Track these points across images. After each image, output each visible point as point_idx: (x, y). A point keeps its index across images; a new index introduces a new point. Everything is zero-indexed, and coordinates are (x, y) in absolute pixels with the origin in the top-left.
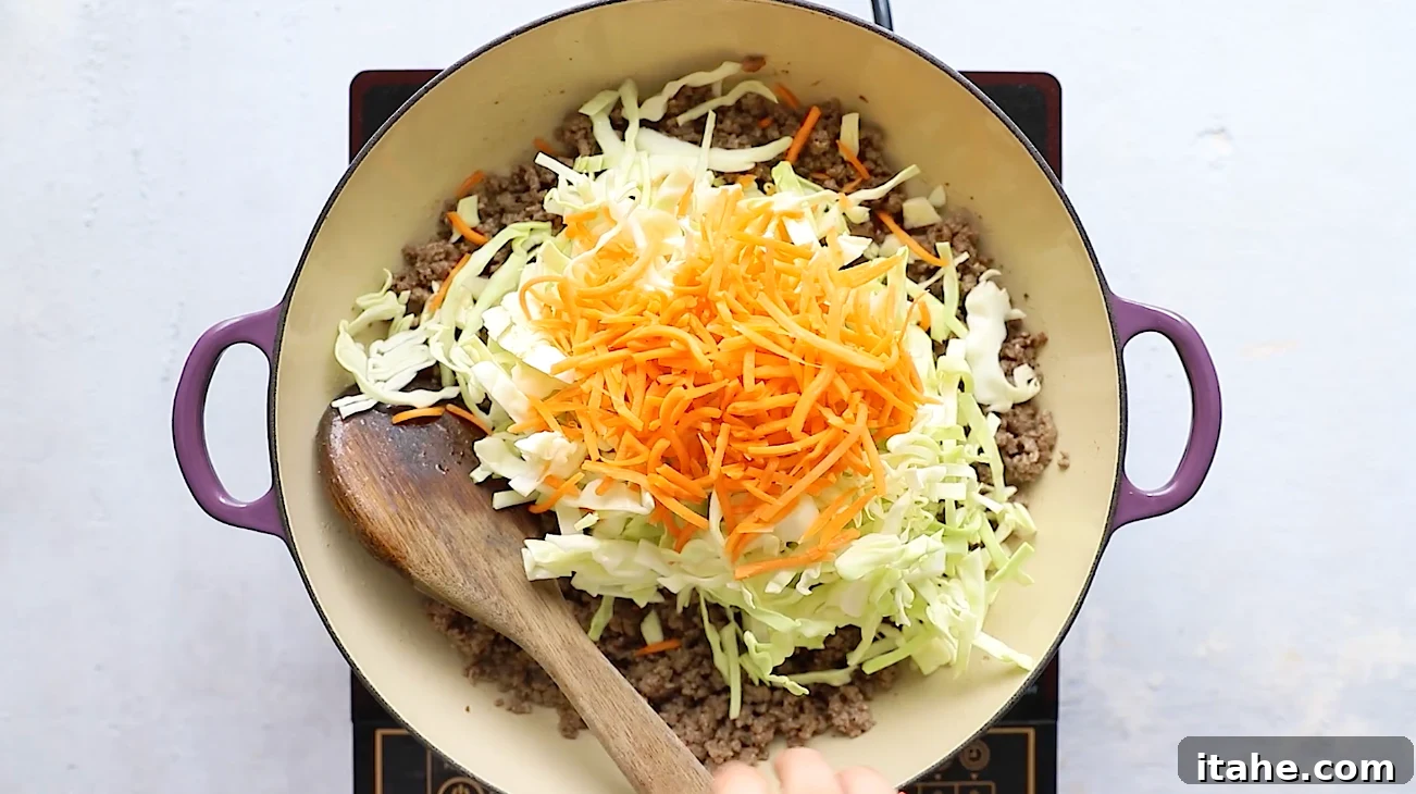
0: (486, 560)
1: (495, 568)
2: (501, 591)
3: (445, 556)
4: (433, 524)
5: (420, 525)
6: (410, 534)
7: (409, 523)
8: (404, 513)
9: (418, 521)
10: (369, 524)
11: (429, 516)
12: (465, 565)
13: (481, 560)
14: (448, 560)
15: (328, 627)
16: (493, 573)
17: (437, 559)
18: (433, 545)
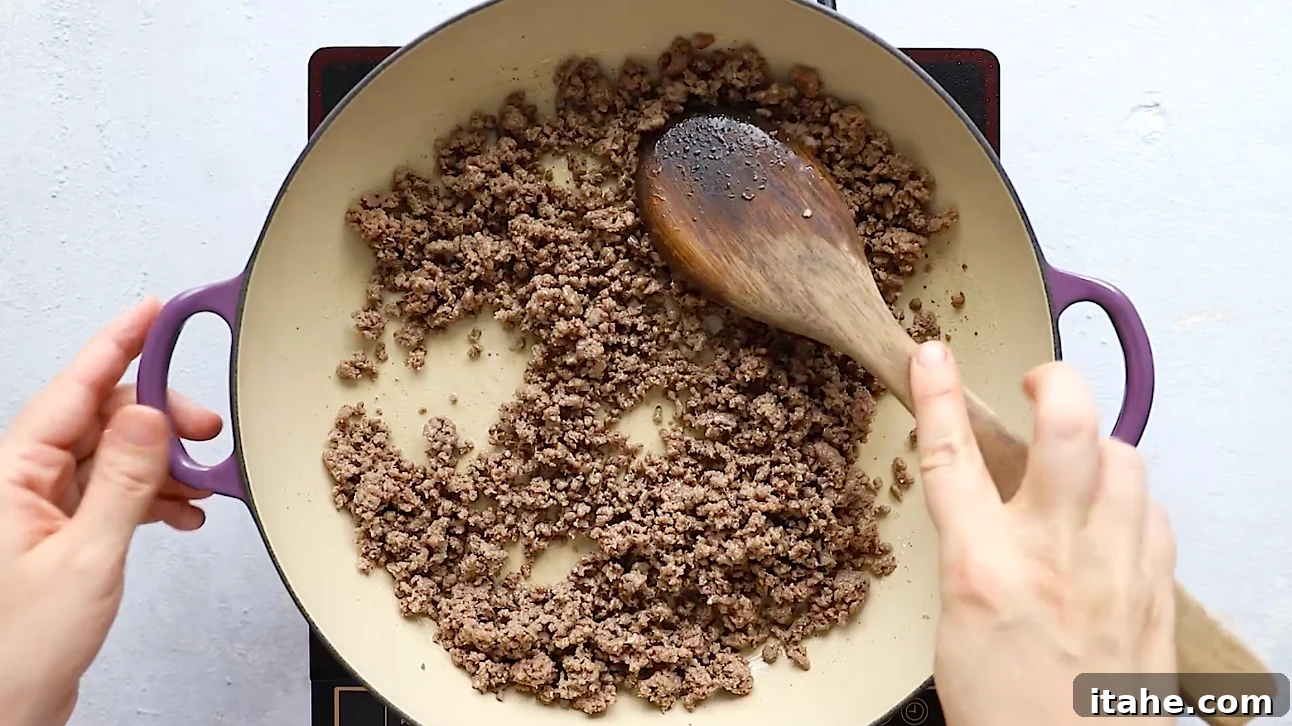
0: (800, 281)
1: (809, 287)
2: (818, 309)
3: (761, 283)
4: (746, 254)
5: (735, 259)
6: (726, 269)
7: (725, 260)
8: (717, 250)
9: (733, 256)
10: (689, 266)
11: (741, 248)
12: (781, 289)
13: (796, 282)
14: (764, 286)
15: (288, 587)
16: (807, 292)
17: (755, 289)
18: (749, 275)
